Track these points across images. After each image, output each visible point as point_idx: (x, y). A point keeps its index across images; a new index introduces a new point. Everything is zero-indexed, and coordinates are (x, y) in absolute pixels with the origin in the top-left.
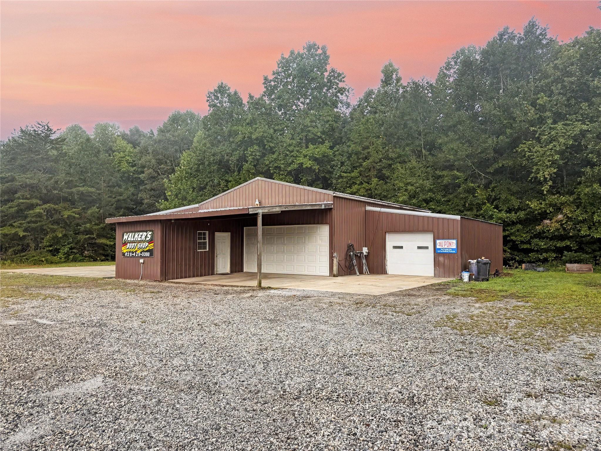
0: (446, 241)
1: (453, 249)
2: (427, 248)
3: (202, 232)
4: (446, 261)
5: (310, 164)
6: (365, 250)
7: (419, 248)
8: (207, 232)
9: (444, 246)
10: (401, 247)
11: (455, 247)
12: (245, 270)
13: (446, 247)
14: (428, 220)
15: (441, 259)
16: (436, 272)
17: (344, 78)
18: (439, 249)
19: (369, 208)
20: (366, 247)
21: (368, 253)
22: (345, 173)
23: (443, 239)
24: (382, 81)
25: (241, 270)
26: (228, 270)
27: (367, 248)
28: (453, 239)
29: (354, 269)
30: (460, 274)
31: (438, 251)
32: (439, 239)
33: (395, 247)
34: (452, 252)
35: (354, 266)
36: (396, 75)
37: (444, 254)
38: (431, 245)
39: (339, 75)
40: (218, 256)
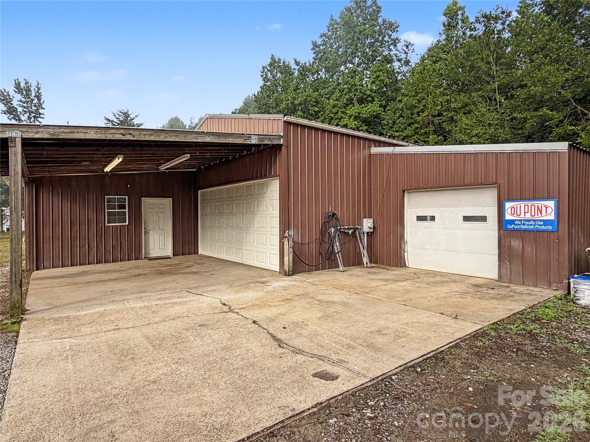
0: (530, 203)
1: (546, 222)
2: (483, 219)
3: (117, 197)
4: (528, 249)
5: (355, 125)
6: (367, 224)
7: (467, 219)
8: (127, 197)
9: (522, 215)
10: (433, 218)
11: (552, 217)
12: (200, 252)
13: (528, 216)
14: (486, 161)
15: (516, 244)
16: (504, 271)
17: (397, 27)
18: (512, 222)
19: (375, 150)
20: (370, 217)
21: (374, 228)
22: (397, 131)
23: (521, 199)
24: (444, 25)
25: (196, 252)
26: (169, 252)
27: (371, 221)
28: (548, 198)
29: (335, 259)
30: (566, 281)
31: (509, 227)
32: (510, 200)
33: (420, 218)
34: (544, 227)
35: (335, 254)
36: (462, 14)
37: (522, 234)
38: (492, 213)
39: (391, 24)
40: (151, 233)
